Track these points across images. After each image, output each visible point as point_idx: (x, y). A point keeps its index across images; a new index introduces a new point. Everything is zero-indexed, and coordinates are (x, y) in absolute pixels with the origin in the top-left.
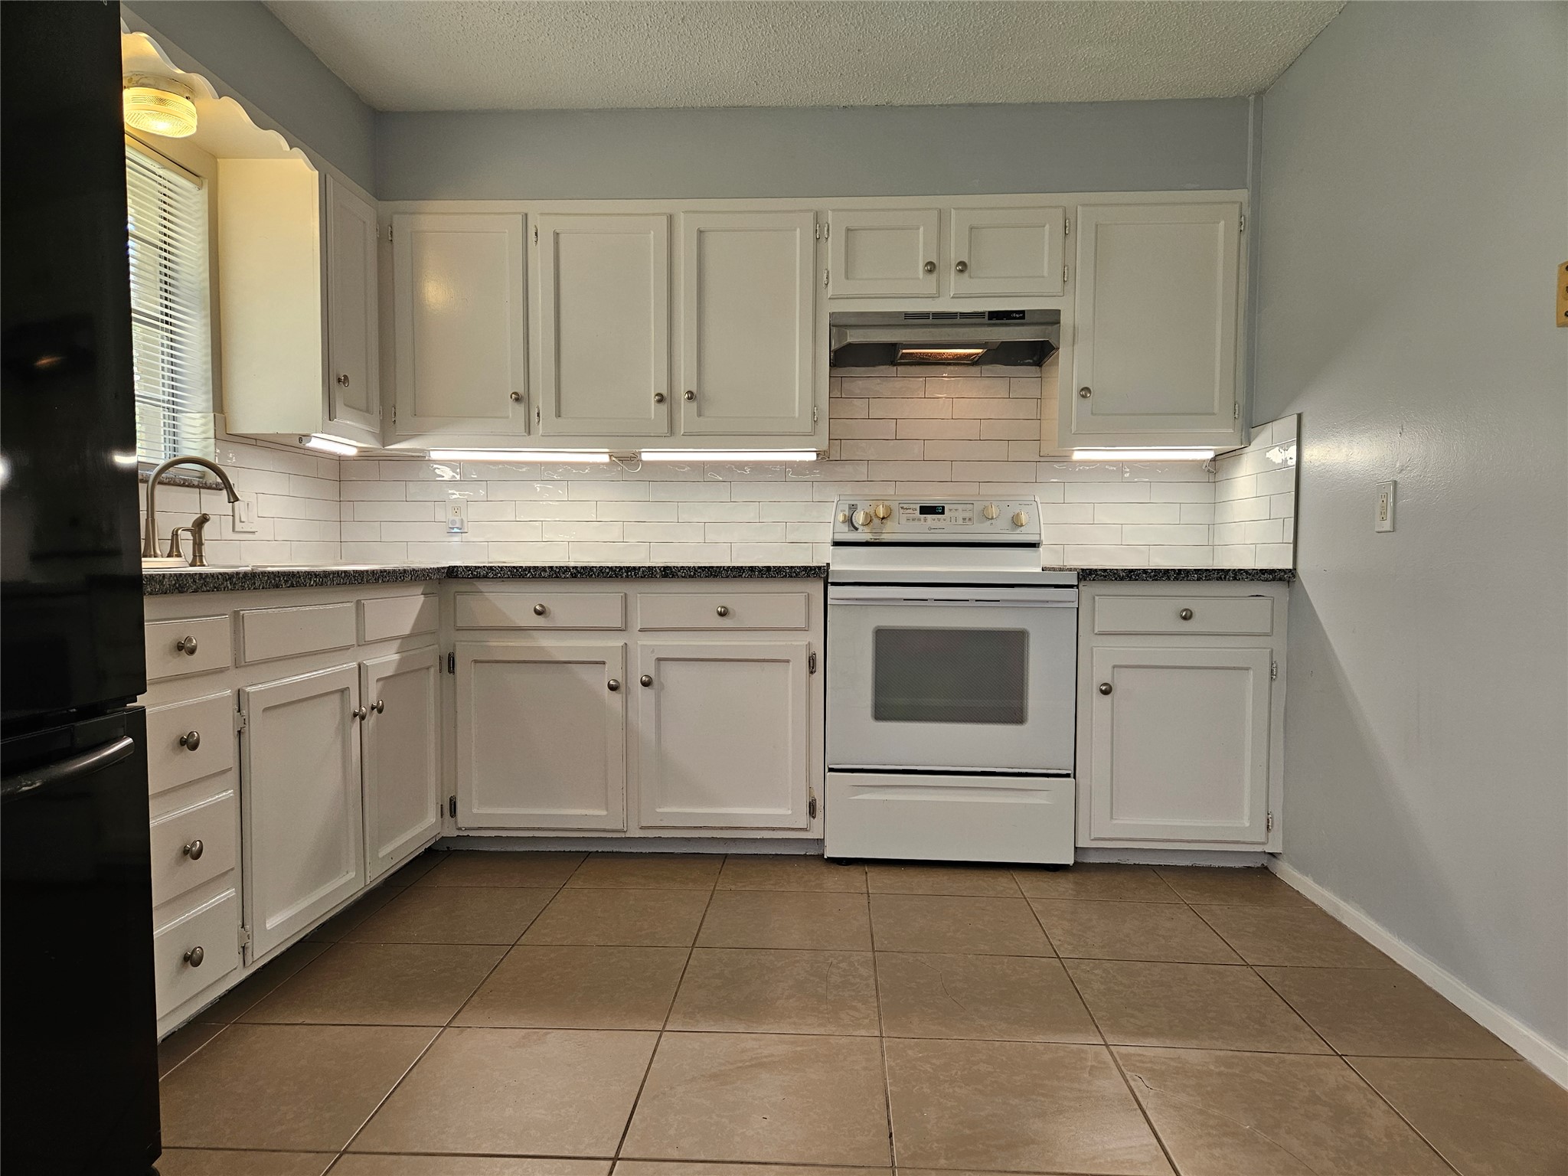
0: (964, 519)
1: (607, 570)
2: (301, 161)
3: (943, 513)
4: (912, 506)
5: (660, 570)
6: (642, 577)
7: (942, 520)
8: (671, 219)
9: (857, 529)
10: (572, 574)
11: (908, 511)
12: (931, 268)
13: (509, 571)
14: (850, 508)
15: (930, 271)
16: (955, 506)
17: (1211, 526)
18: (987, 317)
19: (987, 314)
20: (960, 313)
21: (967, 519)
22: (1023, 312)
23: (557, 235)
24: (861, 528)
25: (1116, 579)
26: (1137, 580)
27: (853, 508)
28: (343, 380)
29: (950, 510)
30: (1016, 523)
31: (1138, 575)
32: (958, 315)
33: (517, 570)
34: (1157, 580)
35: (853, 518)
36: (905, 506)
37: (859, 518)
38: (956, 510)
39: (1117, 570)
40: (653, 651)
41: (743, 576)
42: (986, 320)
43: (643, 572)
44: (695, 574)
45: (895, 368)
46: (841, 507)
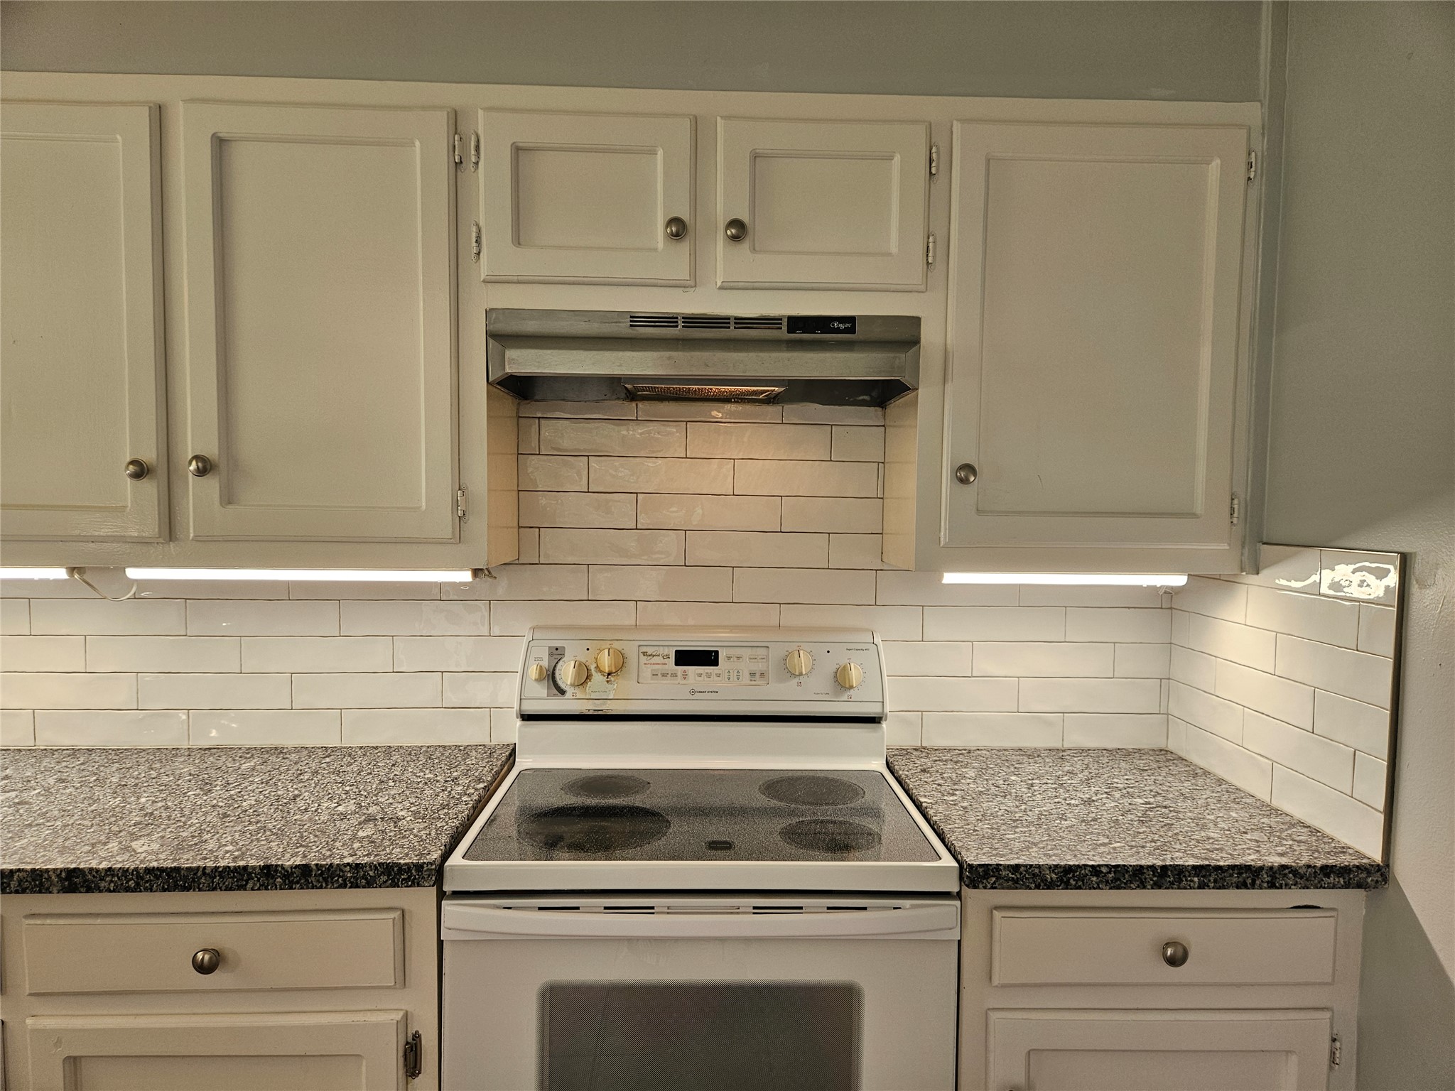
0: (752, 674)
3: (715, 662)
4: (661, 651)
5: (59, 876)
7: (713, 676)
8: (159, 115)
9: (562, 692)
11: (656, 660)
12: (678, 229)
14: (551, 655)
15: (677, 236)
16: (738, 652)
17: (1165, 680)
18: (785, 328)
19: (785, 322)
20: (736, 318)
21: (758, 675)
22: (851, 320)
24: (570, 691)
25: (1038, 887)
26: (1080, 888)
27: (557, 654)
29: (729, 658)
30: (841, 682)
31: (1082, 878)
32: (732, 321)
34: (1119, 888)
35: (557, 672)
36: (650, 650)
37: (567, 674)
38: (738, 658)
39: (1039, 866)
40: (58, 1043)
41: (250, 885)
42: (783, 333)
45: (634, 404)
46: (535, 652)
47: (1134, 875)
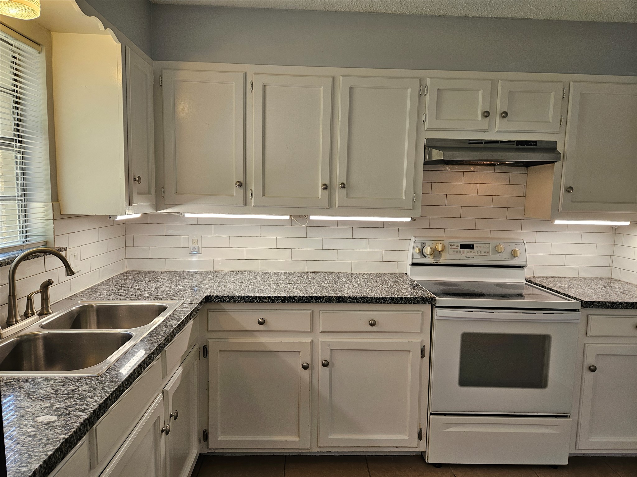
0: (485, 252)
1: (304, 299)
2: (110, 36)
3: (473, 248)
4: (456, 244)
6: (325, 303)
7: (472, 253)
8: (334, 79)
9: (425, 257)
10: (282, 301)
11: (454, 247)
12: (486, 114)
13: (244, 299)
14: (421, 245)
15: (486, 116)
16: (480, 245)
17: (612, 256)
18: (515, 144)
19: (516, 142)
20: (501, 141)
21: (486, 252)
22: (536, 142)
23: (264, 86)
24: (427, 256)
27: (423, 245)
28: (137, 180)
29: (477, 247)
30: (513, 254)
32: (499, 142)
33: (249, 299)
35: (424, 251)
36: (452, 244)
37: (427, 251)
38: (480, 247)
40: (329, 345)
41: (386, 302)
42: (515, 146)
43: (325, 300)
44: (357, 301)
45: (447, 166)
46: (417, 244)
47: (632, 305)
